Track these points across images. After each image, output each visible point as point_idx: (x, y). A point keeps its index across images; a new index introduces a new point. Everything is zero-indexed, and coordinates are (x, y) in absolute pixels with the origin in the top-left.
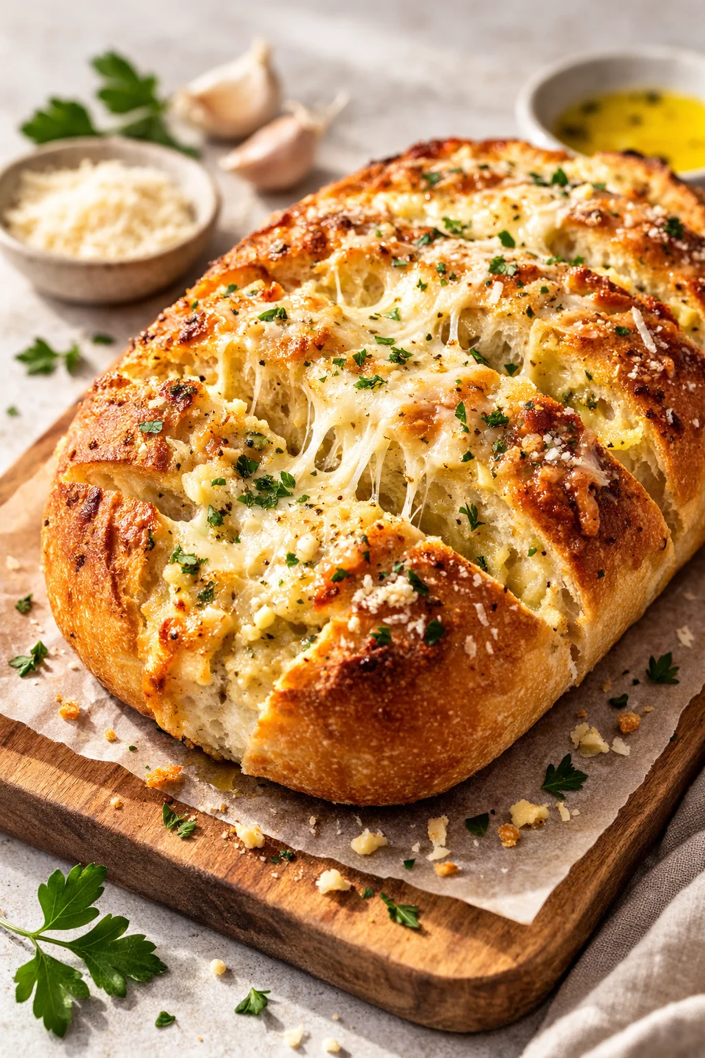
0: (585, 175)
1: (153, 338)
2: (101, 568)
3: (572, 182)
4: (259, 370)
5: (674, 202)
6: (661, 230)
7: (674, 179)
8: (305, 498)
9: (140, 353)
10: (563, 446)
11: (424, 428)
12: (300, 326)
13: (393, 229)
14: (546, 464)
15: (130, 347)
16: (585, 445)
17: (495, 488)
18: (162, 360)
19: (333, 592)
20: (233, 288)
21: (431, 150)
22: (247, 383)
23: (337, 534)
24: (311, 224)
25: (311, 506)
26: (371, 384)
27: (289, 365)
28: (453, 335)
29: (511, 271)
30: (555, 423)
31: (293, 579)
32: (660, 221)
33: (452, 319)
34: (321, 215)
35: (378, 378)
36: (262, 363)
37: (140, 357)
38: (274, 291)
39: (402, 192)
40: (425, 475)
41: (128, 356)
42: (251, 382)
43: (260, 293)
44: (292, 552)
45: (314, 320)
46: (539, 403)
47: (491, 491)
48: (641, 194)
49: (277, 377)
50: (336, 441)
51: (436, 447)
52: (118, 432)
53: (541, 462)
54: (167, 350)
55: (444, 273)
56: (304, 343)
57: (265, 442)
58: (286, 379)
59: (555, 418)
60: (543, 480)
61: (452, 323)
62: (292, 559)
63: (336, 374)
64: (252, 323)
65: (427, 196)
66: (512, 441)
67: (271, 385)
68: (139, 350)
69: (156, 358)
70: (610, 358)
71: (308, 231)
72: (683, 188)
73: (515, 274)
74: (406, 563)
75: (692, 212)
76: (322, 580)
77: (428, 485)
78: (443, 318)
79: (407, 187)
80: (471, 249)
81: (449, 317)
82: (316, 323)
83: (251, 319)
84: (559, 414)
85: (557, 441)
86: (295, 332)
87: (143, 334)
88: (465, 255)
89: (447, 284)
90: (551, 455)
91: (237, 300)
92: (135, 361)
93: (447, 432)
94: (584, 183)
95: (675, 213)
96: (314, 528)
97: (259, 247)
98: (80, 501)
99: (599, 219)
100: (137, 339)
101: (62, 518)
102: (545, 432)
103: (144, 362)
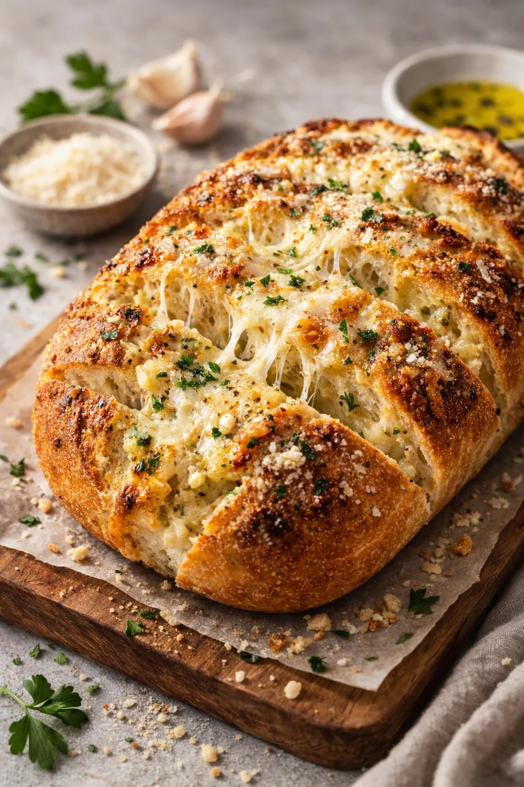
0: (433, 145)
1: (115, 266)
2: (72, 448)
3: (424, 149)
4: (192, 291)
5: (502, 165)
6: (491, 187)
7: (502, 148)
8: (227, 382)
9: (106, 278)
10: (420, 351)
11: (316, 338)
12: (224, 258)
13: (292, 185)
14: (407, 365)
15: (99, 273)
16: (436, 351)
17: (368, 384)
18: (122, 283)
19: (247, 457)
20: (174, 228)
21: (319, 127)
22: (184, 301)
23: (250, 412)
24: (230, 180)
25: (231, 388)
26: (275, 302)
27: (214, 288)
28: (336, 266)
29: (379, 219)
30: (414, 334)
31: (217, 449)
32: (490, 180)
33: (335, 254)
34: (237, 174)
35: (280, 298)
36: (195, 286)
37: (106, 280)
38: (204, 231)
39: (297, 157)
40: (316, 372)
41: (97, 279)
42: (187, 300)
43: (193, 233)
44: (216, 427)
45: (233, 255)
46: (401, 320)
47: (365, 385)
48: (476, 159)
49: (206, 297)
50: (249, 341)
51: (324, 352)
52: (86, 340)
53: (403, 363)
54: (126, 275)
55: (329, 221)
56: (225, 271)
57: (196, 345)
58: (212, 297)
59: (414, 331)
60: (404, 376)
61: (335, 257)
62: (216, 432)
63: (249, 294)
64: (188, 255)
65: (316, 159)
66: (380, 348)
67: (201, 302)
68: (106, 276)
69: (118, 281)
70: (456, 288)
71: (228, 186)
72: (508, 154)
73: (382, 222)
74: (301, 436)
75: (515, 173)
76: (239, 447)
77: (318, 378)
78: (329, 255)
79: (300, 153)
80: (349, 200)
81: (333, 253)
82: (235, 257)
83: (187, 252)
84: (416, 328)
85: (415, 348)
86: (219, 263)
87: (108, 262)
88: (345, 206)
89: (331, 229)
90: (411, 358)
91: (177, 237)
92: (102, 283)
93: (333, 341)
94: (433, 150)
95: (502, 173)
96: (232, 408)
97: (191, 197)
98: (59, 395)
99: (445, 178)
100: (104, 268)
101: (45, 408)
102: (407, 341)
103: (109, 284)
